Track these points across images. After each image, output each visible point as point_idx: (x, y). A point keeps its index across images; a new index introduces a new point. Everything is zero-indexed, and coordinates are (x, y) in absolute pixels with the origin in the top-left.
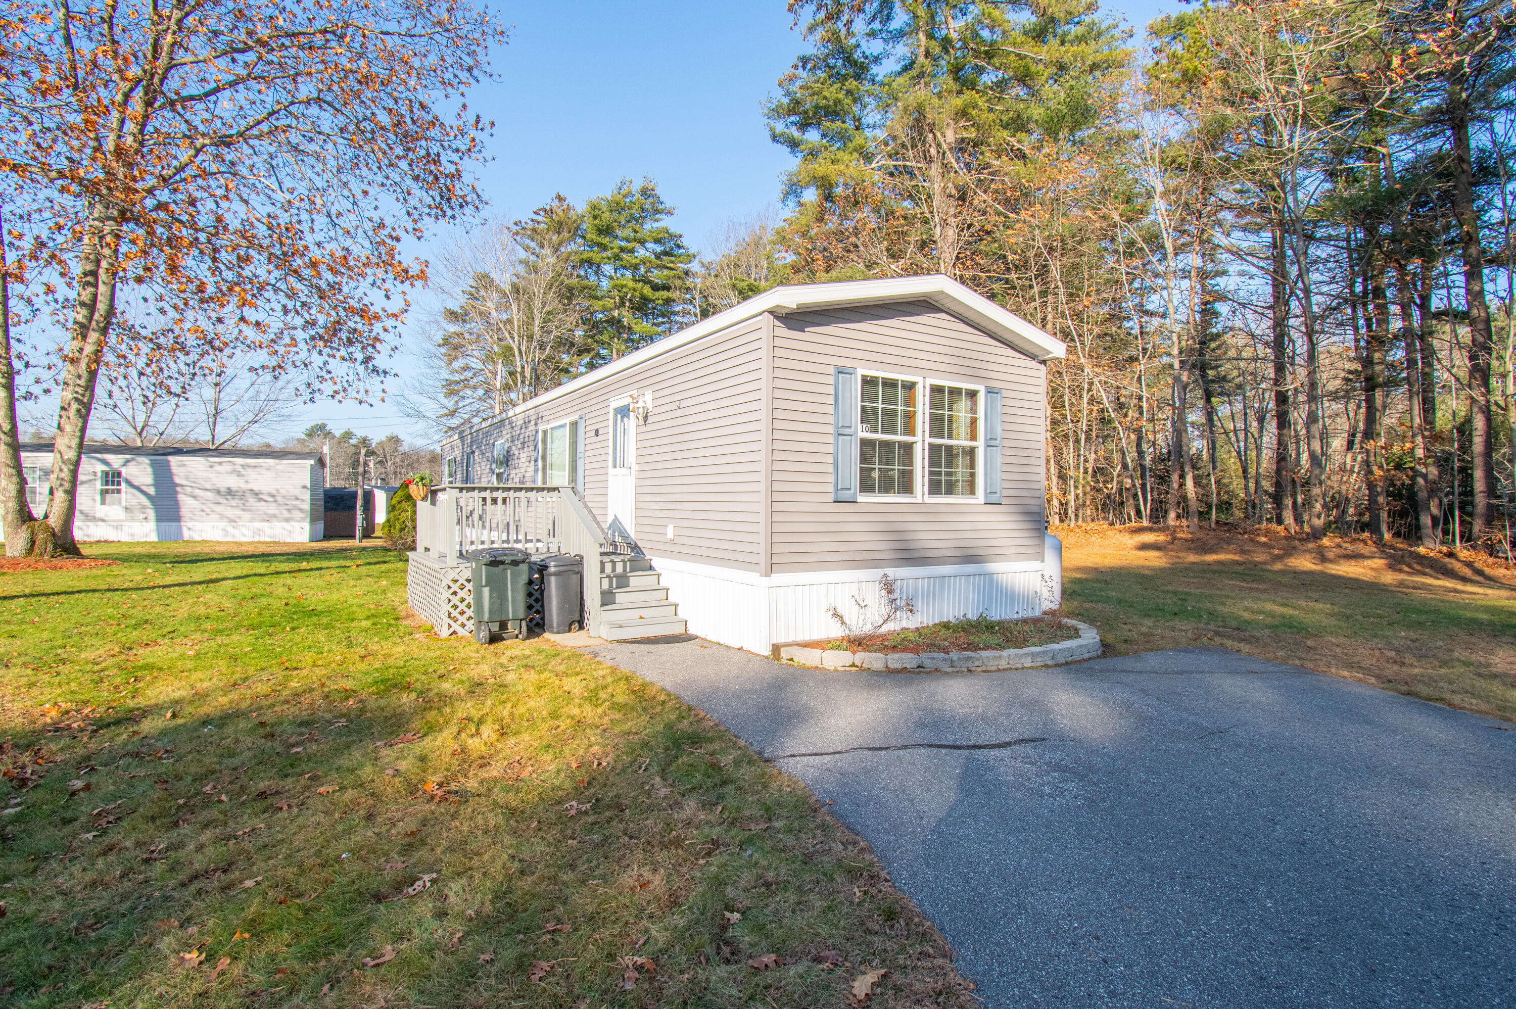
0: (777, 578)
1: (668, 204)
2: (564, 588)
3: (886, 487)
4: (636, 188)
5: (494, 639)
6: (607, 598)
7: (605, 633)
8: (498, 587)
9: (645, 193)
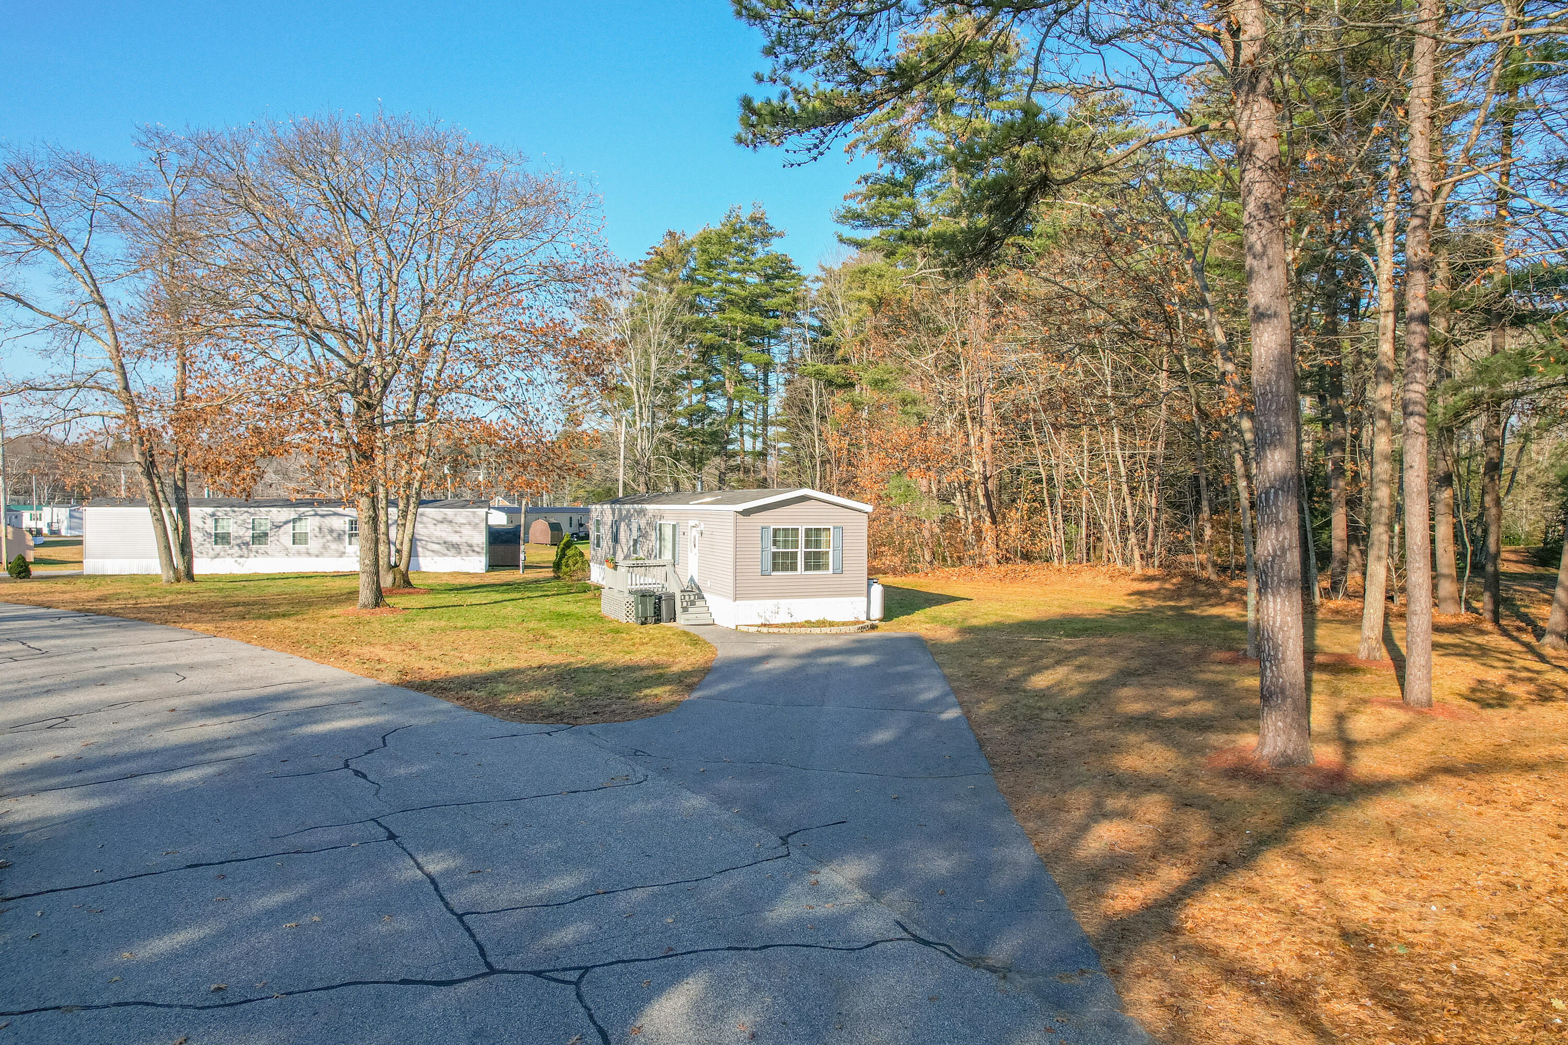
0: (738, 602)
1: (778, 229)
2: (668, 605)
3: (785, 569)
4: (745, 215)
5: (643, 624)
6: (685, 610)
7: (682, 622)
8: (644, 604)
9: (755, 220)
